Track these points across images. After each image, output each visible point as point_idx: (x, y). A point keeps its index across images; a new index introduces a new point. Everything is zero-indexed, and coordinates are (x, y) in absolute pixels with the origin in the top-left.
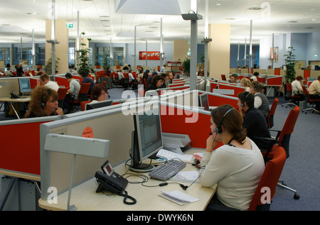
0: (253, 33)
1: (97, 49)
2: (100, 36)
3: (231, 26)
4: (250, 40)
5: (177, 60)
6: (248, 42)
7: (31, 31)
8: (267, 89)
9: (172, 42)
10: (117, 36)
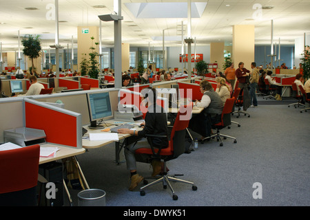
0: (274, 34)
1: (141, 52)
2: (137, 40)
3: (256, 27)
4: (272, 40)
5: (214, 62)
6: (269, 43)
7: (71, 38)
8: (283, 89)
9: (209, 45)
10: (154, 40)
